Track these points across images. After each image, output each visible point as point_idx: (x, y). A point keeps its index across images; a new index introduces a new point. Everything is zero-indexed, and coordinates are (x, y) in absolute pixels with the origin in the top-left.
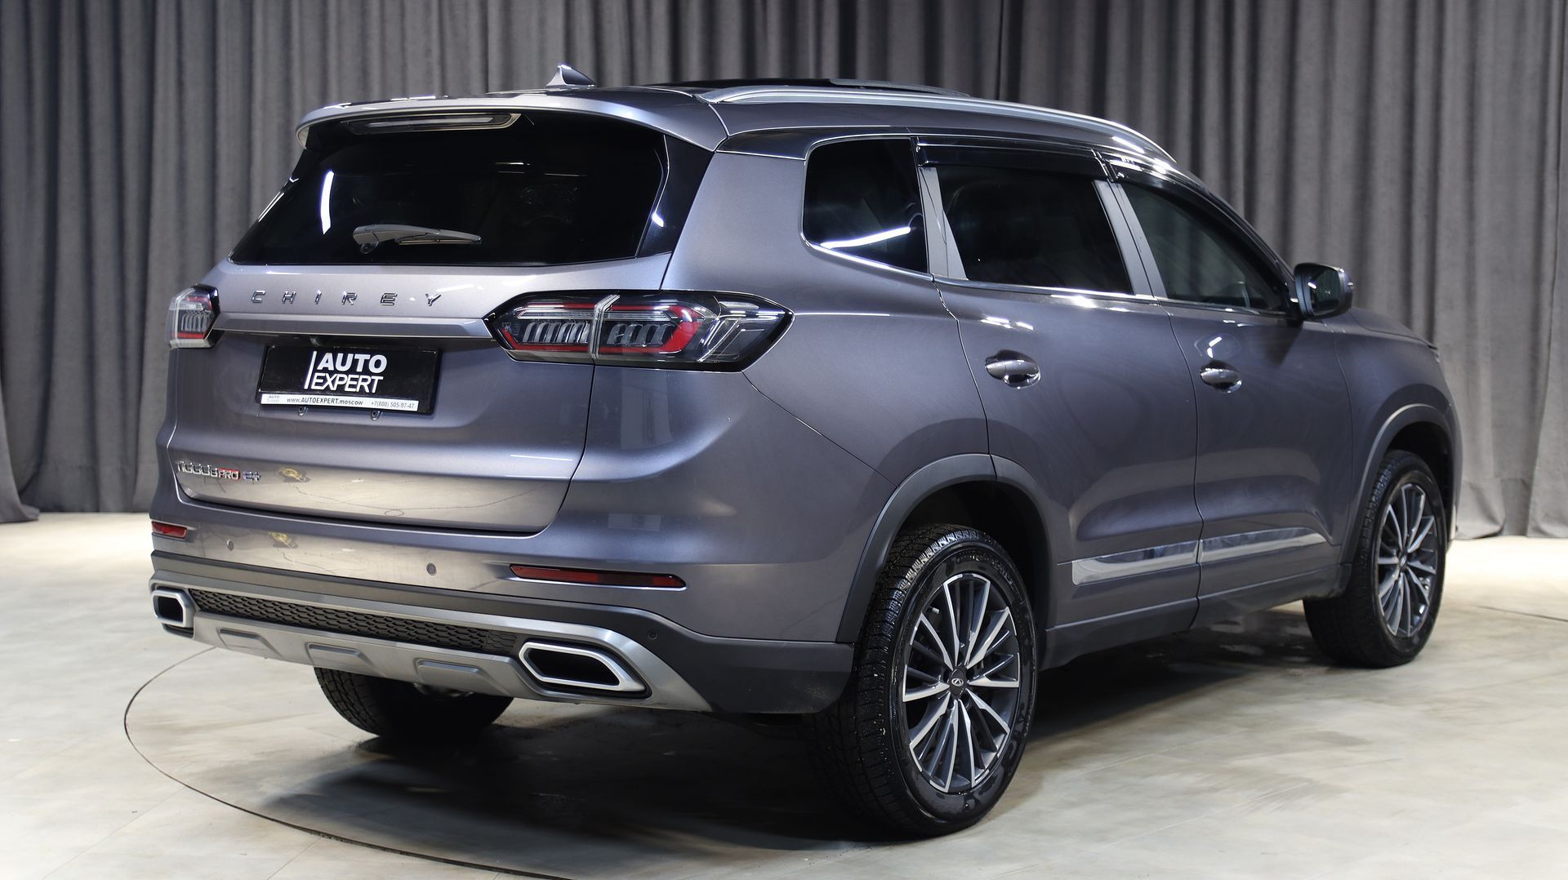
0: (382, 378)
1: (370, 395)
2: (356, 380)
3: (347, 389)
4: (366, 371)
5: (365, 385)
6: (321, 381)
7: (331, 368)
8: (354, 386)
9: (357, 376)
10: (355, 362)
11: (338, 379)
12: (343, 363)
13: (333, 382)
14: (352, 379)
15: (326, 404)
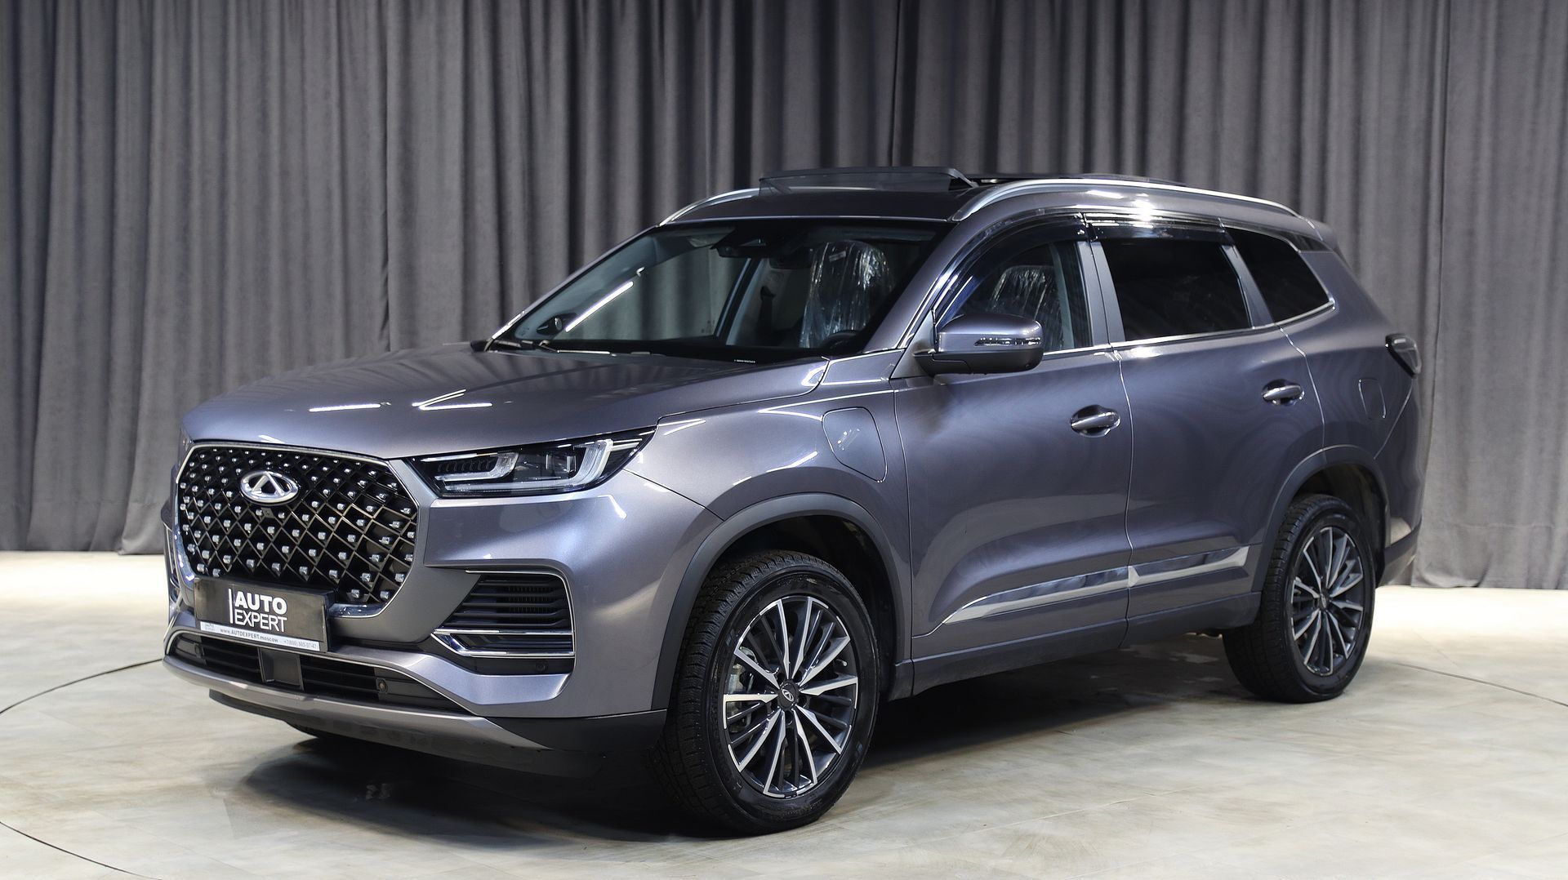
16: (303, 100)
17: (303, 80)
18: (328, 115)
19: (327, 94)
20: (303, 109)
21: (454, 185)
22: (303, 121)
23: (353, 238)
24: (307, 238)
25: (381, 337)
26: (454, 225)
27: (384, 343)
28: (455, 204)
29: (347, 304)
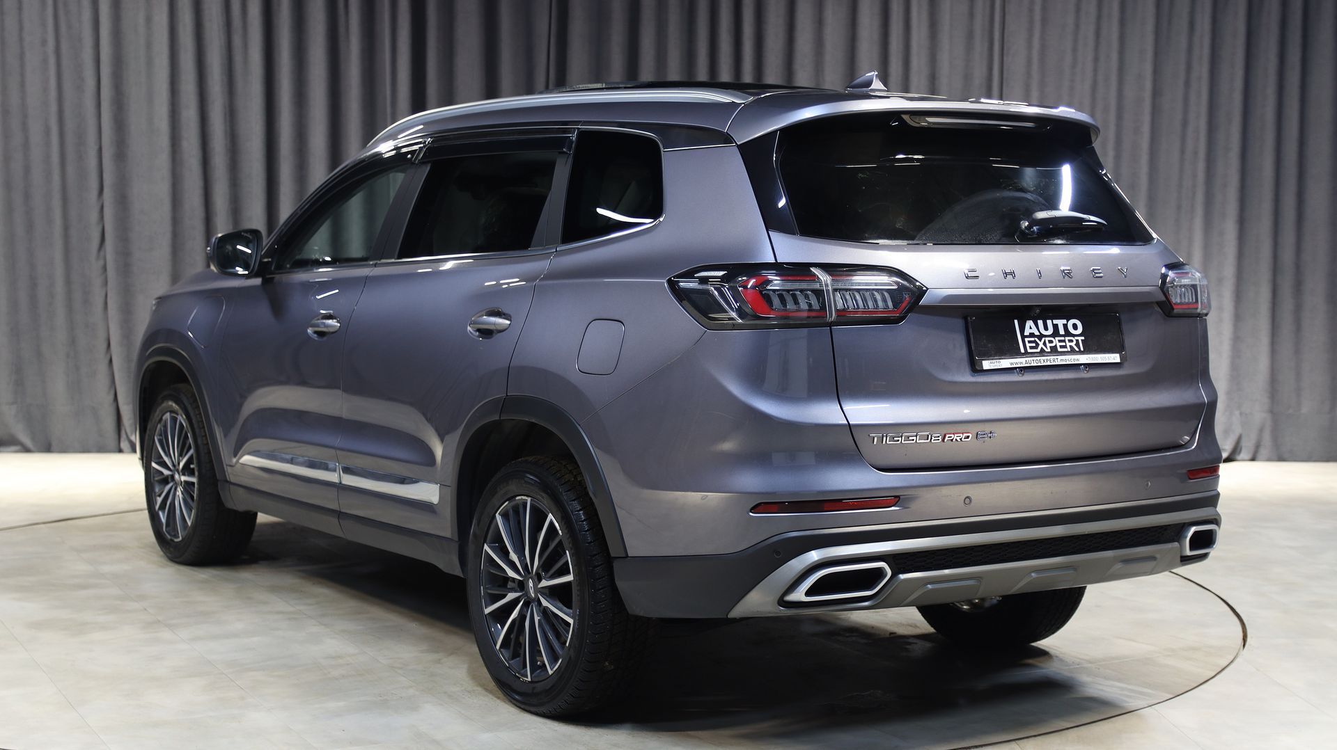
0: (1083, 338)
1: (1080, 352)
2: (1064, 341)
3: (1059, 350)
4: (1068, 333)
5: (1073, 344)
6: (1034, 345)
7: (1037, 333)
8: (1065, 347)
9: (1063, 338)
10: (1056, 327)
11: (1047, 342)
12: (1046, 328)
13: (1045, 344)
14: (1060, 341)
15: (1049, 363)
16: (22, 47)
17: (21, 29)
18: (45, 61)
19: (44, 43)
20: (22, 56)
21: (163, 125)
22: (22, 66)
23: (70, 169)
24: (27, 170)
25: (98, 258)
26: (163, 159)
27: (101, 263)
28: (164, 141)
29: (66, 228)
